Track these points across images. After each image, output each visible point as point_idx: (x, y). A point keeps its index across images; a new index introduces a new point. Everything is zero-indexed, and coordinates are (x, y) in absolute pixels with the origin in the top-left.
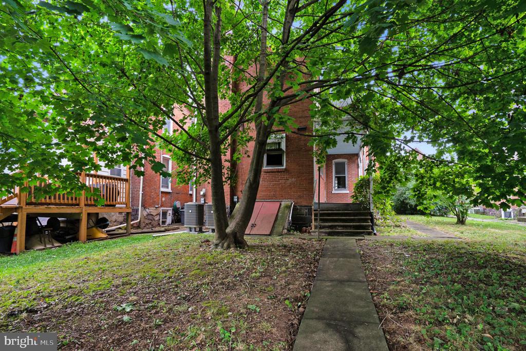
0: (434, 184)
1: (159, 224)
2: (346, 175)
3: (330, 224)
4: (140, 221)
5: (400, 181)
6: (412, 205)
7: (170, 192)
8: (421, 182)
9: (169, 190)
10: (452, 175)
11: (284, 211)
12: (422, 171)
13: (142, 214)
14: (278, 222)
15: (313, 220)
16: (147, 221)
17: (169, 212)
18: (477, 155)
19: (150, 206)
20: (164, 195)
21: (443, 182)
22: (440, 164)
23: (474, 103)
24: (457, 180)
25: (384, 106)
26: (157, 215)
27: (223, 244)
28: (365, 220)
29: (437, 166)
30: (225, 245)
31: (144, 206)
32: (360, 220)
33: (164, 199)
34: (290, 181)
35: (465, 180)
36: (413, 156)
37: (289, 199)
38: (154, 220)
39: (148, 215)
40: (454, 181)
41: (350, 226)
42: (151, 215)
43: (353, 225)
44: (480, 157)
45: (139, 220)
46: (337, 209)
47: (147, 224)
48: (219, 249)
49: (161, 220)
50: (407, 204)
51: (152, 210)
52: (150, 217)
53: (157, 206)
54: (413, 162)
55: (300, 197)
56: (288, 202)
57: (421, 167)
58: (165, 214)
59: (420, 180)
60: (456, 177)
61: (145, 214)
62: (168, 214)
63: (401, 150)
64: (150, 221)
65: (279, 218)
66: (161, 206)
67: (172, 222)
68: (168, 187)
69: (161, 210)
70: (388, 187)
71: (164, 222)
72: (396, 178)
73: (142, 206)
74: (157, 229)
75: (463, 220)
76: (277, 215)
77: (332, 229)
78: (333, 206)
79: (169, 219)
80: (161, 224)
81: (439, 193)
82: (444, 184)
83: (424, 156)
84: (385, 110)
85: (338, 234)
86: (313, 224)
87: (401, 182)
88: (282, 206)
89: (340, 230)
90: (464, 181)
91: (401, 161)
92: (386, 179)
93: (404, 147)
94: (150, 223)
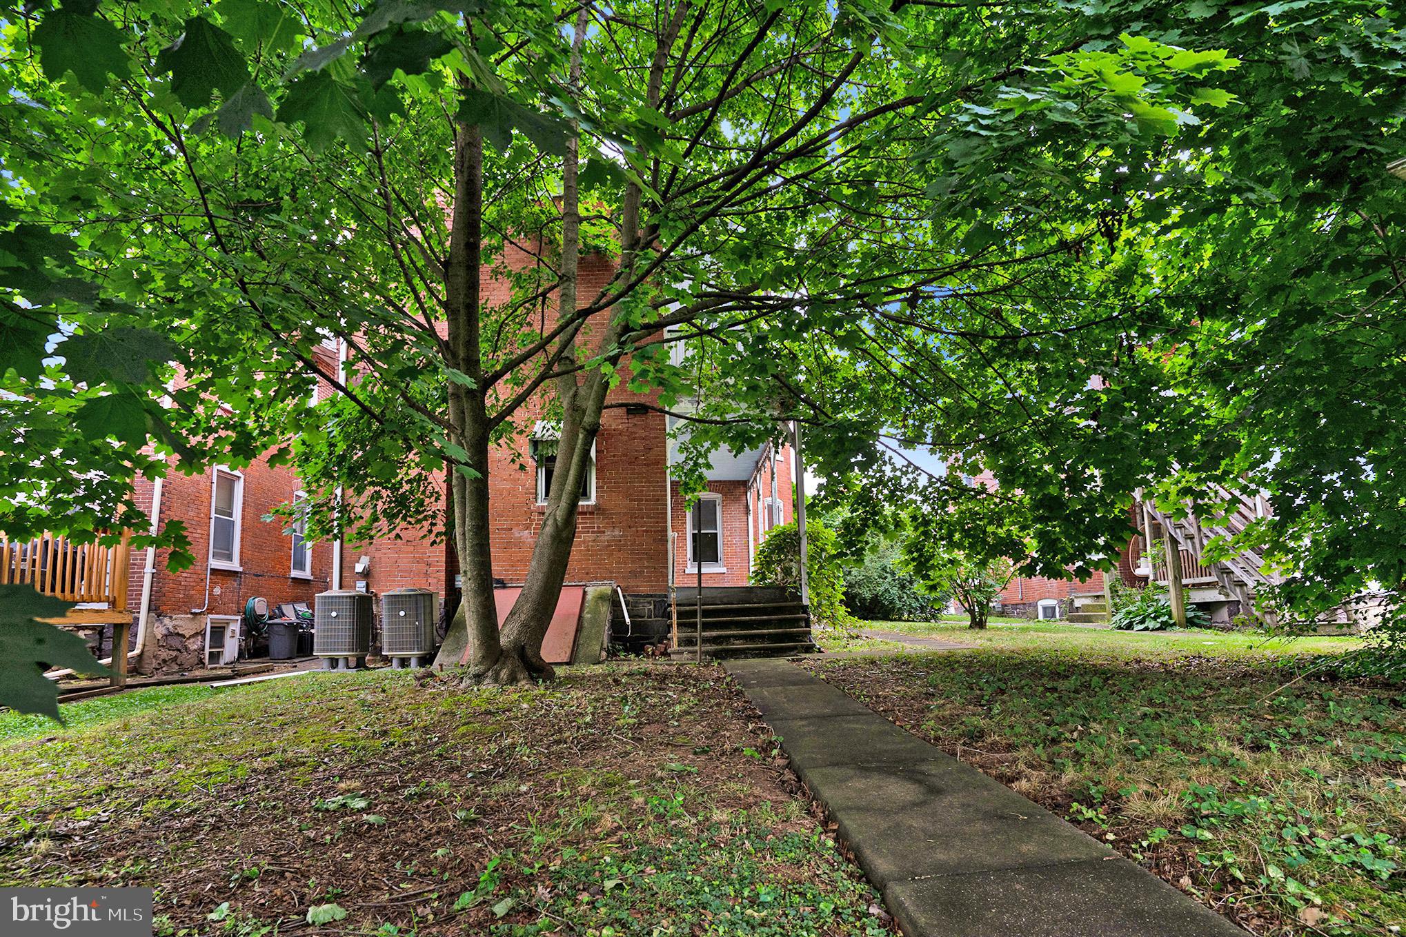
0: (950, 536)
1: (201, 662)
2: (719, 531)
3: (714, 634)
4: (141, 656)
5: (883, 530)
6: (865, 599)
7: (236, 573)
8: (925, 533)
9: (235, 565)
10: (981, 520)
11: (597, 605)
12: (926, 509)
13: (149, 634)
14: (584, 633)
15: (675, 626)
16: (164, 654)
17: (232, 627)
18: (1036, 476)
19: (177, 608)
20: (219, 579)
21: (966, 533)
22: (960, 496)
23: (1019, 376)
24: (990, 529)
25: (831, 371)
26: (197, 634)
27: (497, 674)
28: (795, 623)
29: (954, 499)
30: (504, 674)
31: (156, 609)
32: (780, 623)
33: (217, 591)
34: (608, 534)
35: (1005, 529)
36: (910, 476)
37: (605, 579)
38: (186, 649)
39: (169, 635)
40: (985, 532)
41: (762, 637)
42: (178, 634)
43: (769, 634)
44: (1041, 479)
45: (137, 652)
46: (725, 600)
47: (164, 661)
48: (488, 687)
49: (207, 650)
50: (856, 595)
51: (182, 623)
52: (175, 642)
53: (198, 611)
54: (909, 489)
55: (634, 574)
56: (603, 588)
57: (923, 502)
58: (218, 633)
59: (921, 529)
60: (990, 523)
61: (159, 631)
62: (228, 634)
63: (885, 463)
64: (174, 654)
65: (586, 624)
66: (210, 611)
67: (241, 654)
68: (229, 557)
69: (208, 621)
70: (860, 541)
71: (215, 657)
72: (876, 523)
73: (149, 610)
74: (198, 673)
75: (981, 620)
76: (580, 617)
77: (720, 643)
78: (715, 593)
79: (231, 647)
80: (207, 661)
81: (959, 555)
82: (969, 536)
83: (931, 476)
84: (833, 378)
85: (736, 654)
86: (675, 633)
87: (885, 532)
88: (589, 597)
89: (739, 645)
90: (1002, 532)
91: (885, 486)
92: (853, 526)
93: (891, 458)
94: (175, 659)
